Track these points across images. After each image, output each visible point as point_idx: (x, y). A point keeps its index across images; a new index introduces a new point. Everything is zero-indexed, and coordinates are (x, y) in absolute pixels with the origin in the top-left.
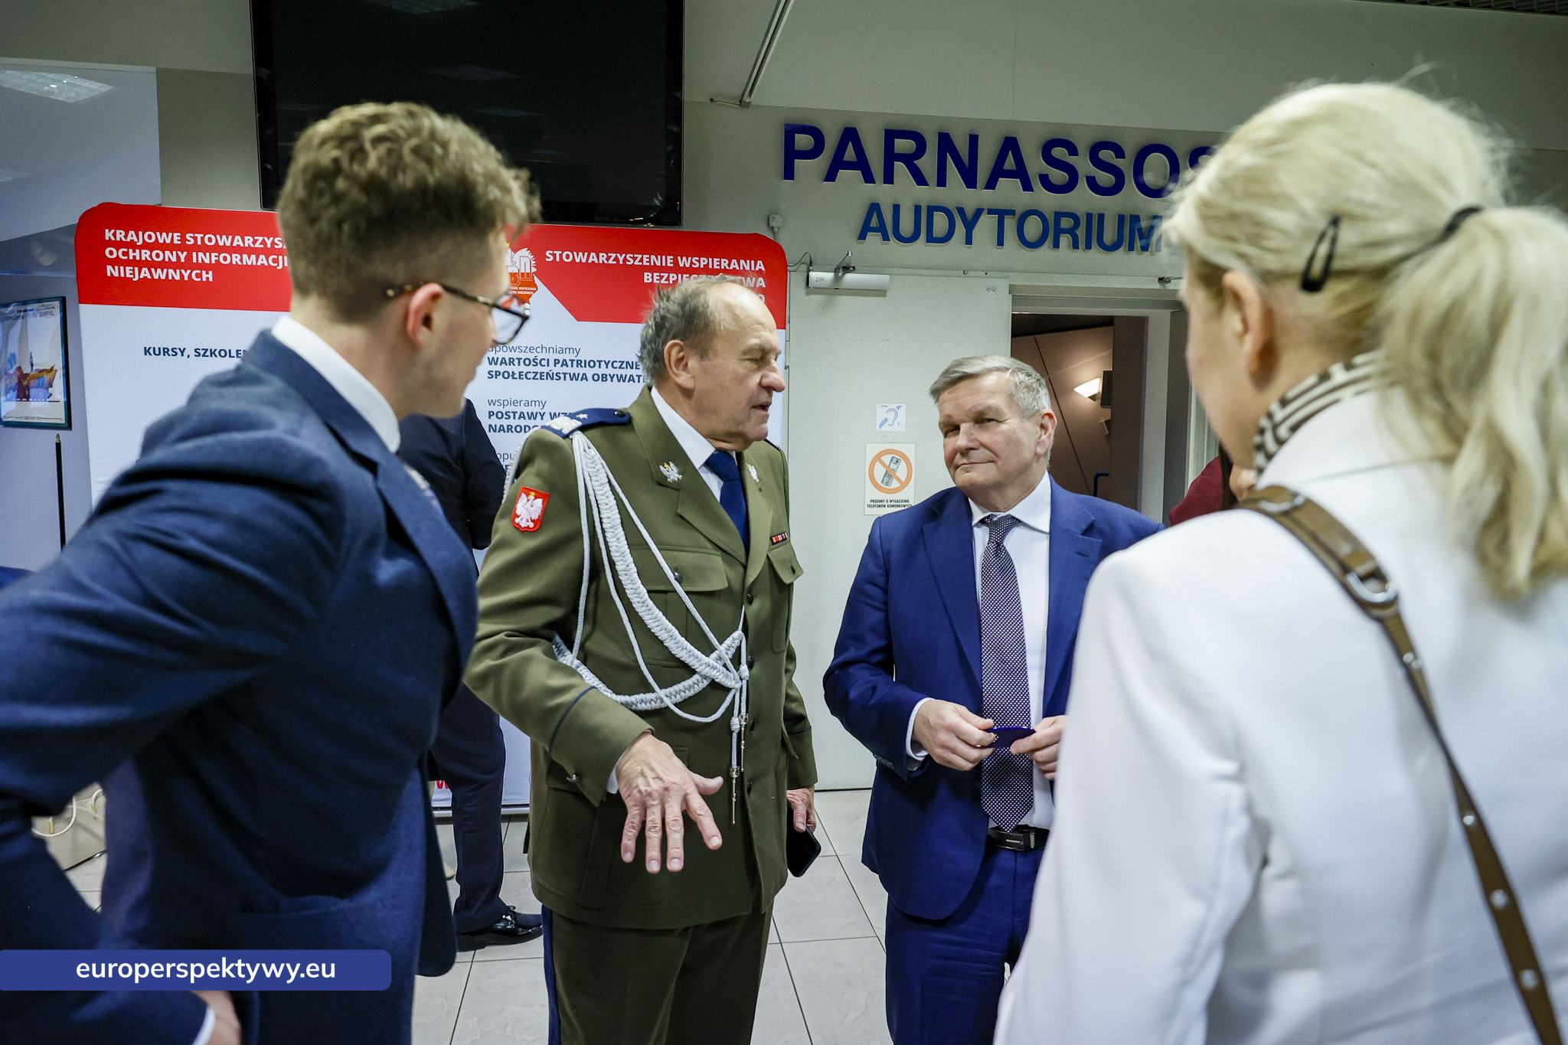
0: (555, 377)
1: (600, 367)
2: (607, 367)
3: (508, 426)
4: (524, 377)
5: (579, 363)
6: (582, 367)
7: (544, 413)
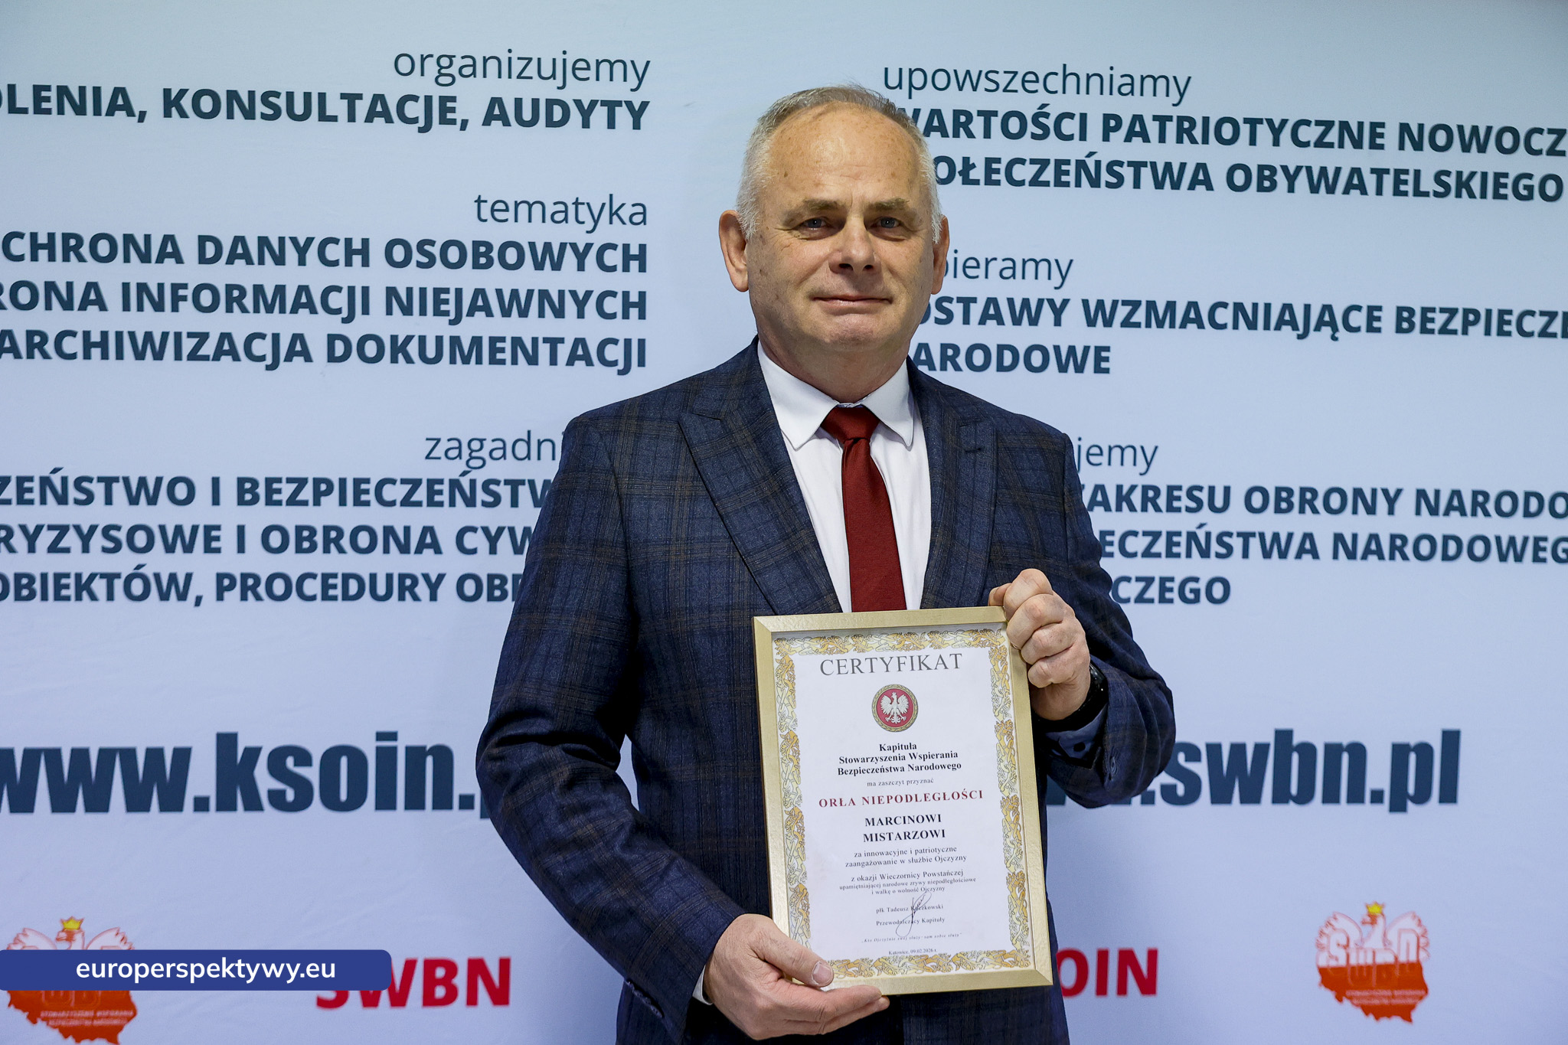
0: (1105, 177)
1: (1253, 141)
2: (1276, 143)
3: (944, 347)
4: (1002, 177)
5: (1185, 129)
6: (1193, 141)
7: (1065, 302)
